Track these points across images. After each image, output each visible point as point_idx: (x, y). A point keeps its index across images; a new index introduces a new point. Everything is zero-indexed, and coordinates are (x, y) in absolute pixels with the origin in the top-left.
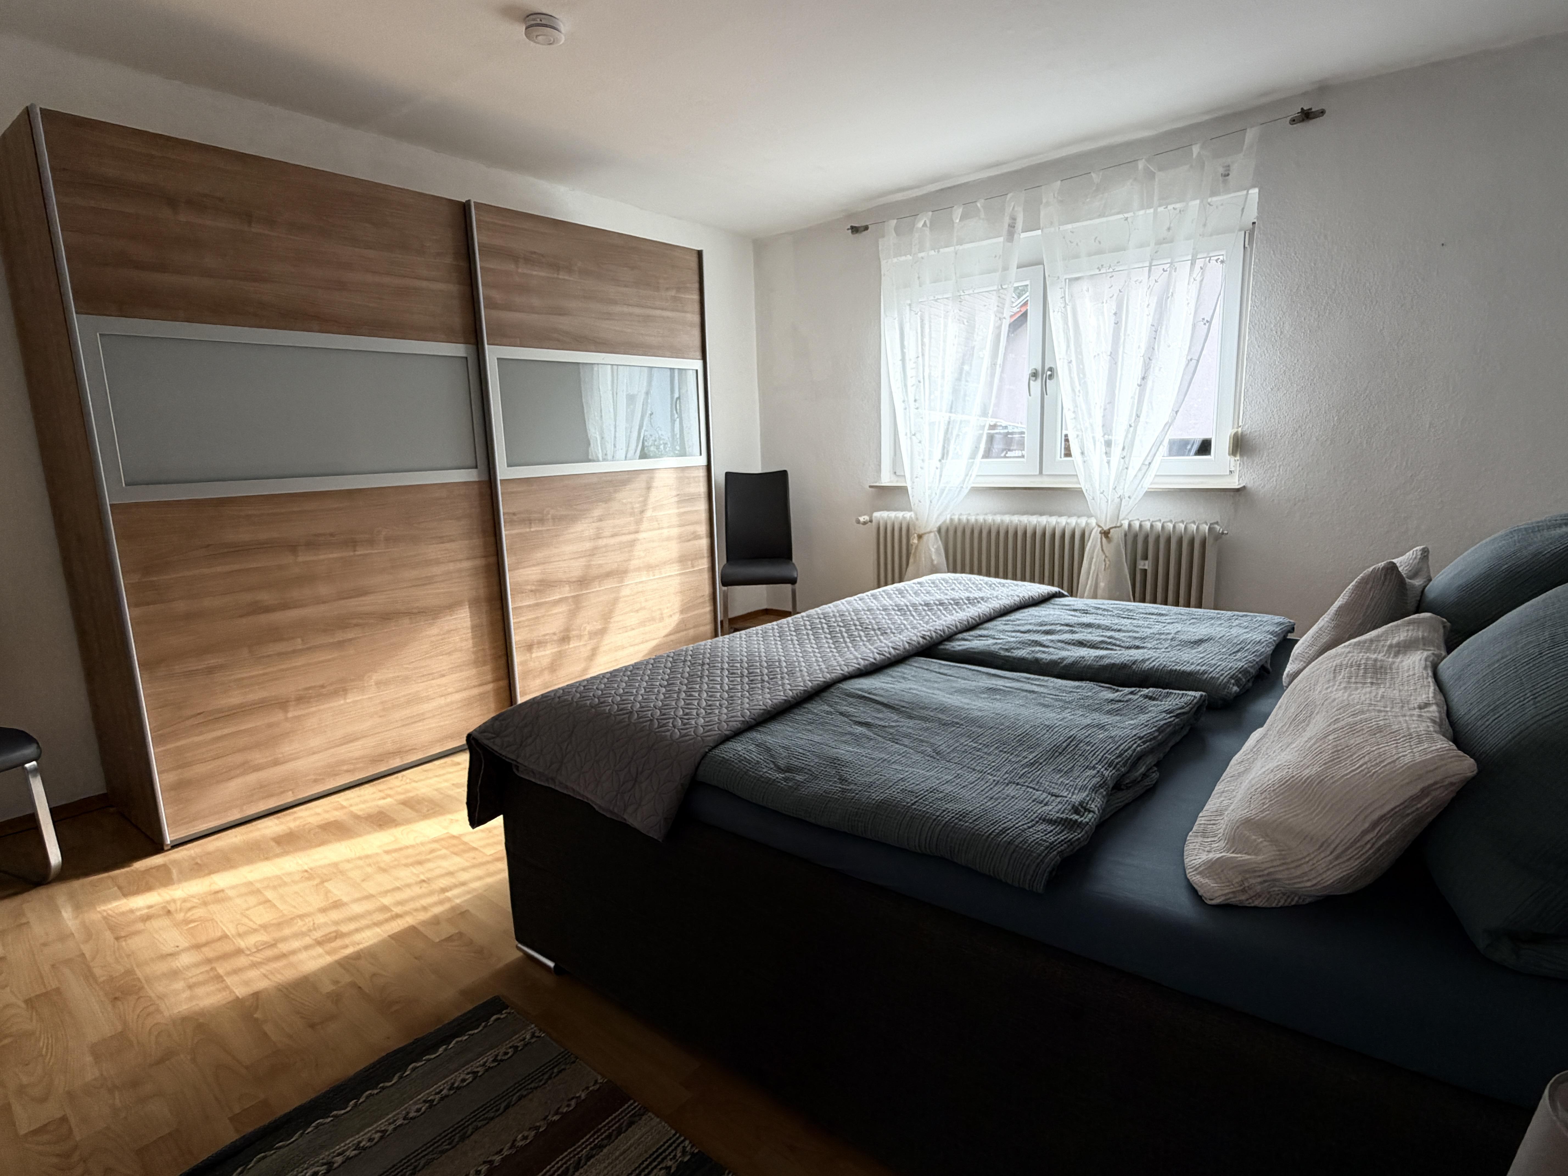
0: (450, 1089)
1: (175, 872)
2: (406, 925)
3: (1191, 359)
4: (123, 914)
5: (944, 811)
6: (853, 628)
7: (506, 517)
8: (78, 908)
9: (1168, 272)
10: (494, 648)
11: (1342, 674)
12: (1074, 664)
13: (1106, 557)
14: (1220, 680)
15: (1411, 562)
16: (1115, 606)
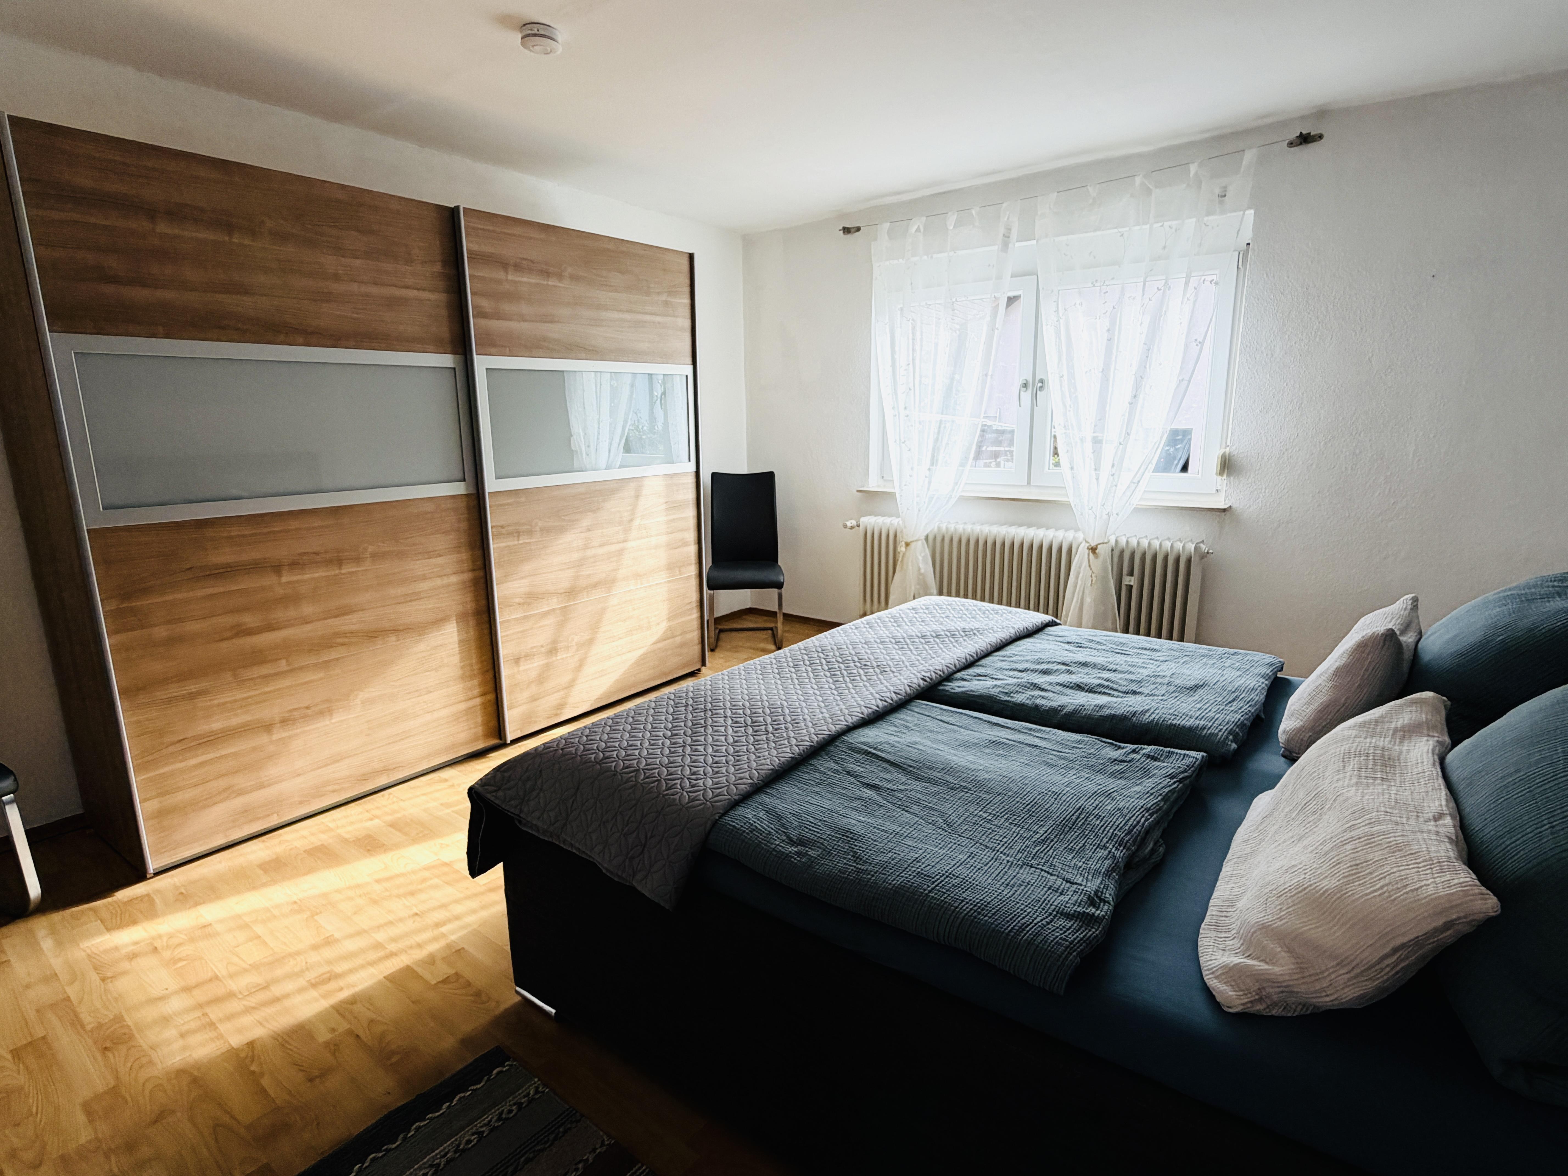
0: (455, 1152)
1: (158, 901)
2: (402, 965)
3: (1183, 380)
4: (106, 952)
5: (963, 901)
6: (852, 665)
7: (494, 530)
8: (59, 944)
9: (1162, 291)
10: (482, 662)
11: (1352, 764)
12: (1074, 713)
13: (1093, 572)
14: (1219, 737)
15: (1402, 613)
16: (1108, 638)
